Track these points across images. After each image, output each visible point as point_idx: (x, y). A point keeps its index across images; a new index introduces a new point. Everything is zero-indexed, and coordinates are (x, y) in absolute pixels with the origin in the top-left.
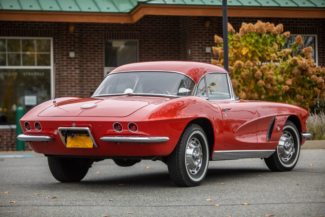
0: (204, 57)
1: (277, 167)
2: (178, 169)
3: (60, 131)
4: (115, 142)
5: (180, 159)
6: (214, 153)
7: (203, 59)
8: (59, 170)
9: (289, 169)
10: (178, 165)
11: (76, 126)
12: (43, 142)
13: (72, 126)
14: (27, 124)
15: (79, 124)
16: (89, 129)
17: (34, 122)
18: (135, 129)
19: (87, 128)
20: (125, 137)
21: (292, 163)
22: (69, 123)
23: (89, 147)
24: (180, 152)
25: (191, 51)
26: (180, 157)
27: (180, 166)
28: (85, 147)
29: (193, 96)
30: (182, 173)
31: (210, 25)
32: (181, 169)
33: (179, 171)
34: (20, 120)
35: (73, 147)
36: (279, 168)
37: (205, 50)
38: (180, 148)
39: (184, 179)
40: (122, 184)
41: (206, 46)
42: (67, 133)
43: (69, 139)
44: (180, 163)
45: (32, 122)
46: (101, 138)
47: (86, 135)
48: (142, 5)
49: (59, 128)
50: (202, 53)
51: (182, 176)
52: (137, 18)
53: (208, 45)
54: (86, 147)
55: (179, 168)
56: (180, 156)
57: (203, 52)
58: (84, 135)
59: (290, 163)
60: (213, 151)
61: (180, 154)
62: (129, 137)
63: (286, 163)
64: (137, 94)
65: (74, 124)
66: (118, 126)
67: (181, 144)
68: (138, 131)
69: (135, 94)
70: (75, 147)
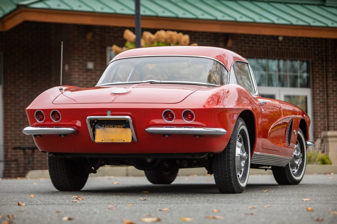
0: (85, 74)
1: (288, 179)
2: (228, 171)
3: (89, 121)
4: (163, 135)
5: (231, 158)
6: (254, 154)
7: (83, 75)
8: (63, 174)
9: (297, 183)
10: (228, 166)
11: (112, 115)
12: (60, 135)
13: (106, 115)
14: (40, 114)
15: (114, 111)
16: (130, 118)
17: (49, 110)
18: (190, 118)
19: (128, 117)
20: (176, 127)
21: (300, 175)
22: (103, 111)
23: (126, 141)
24: (231, 150)
25: (69, 67)
26: (231, 156)
27: (231, 166)
28: (121, 141)
29: (227, 84)
30: (232, 175)
31: (93, 37)
32: (231, 171)
33: (230, 173)
34: (28, 108)
35: (104, 141)
36: (289, 180)
37: (86, 66)
38: (231, 145)
39: (233, 183)
40: (147, 192)
41: (87, 61)
42: (95, 124)
44: (231, 163)
45: (47, 111)
46: (146, 129)
47: (121, 127)
48: (22, 8)
49: (88, 118)
50: (82, 69)
51: (231, 179)
53: (89, 59)
54: (123, 141)
56: (231, 154)
57: (84, 68)
59: (299, 175)
60: (253, 152)
61: (231, 152)
62: (181, 127)
63: (295, 175)
64: (162, 82)
65: (109, 112)
66: (169, 114)
67: (231, 140)
68: (194, 121)
69: (159, 81)
70: (107, 141)
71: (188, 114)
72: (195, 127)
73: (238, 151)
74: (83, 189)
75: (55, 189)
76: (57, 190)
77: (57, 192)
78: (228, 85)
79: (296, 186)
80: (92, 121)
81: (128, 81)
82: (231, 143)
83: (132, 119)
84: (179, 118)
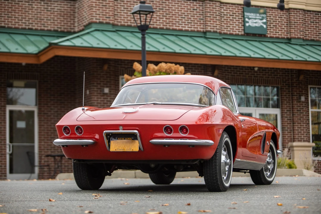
0: (102, 97)
1: (262, 180)
3: (105, 134)
4: (164, 145)
5: (217, 164)
6: (235, 160)
7: (101, 98)
8: (84, 177)
9: (269, 183)
10: (215, 170)
11: (124, 130)
12: (83, 146)
13: (119, 130)
14: (66, 129)
15: (125, 126)
16: (138, 132)
17: (75, 126)
18: (185, 132)
19: (136, 131)
20: (174, 139)
22: (116, 127)
23: (134, 150)
24: (217, 157)
25: (89, 91)
26: (217, 162)
27: (217, 170)
28: (130, 150)
30: (218, 177)
31: (108, 68)
32: (218, 174)
33: (216, 176)
34: (57, 124)
35: (117, 150)
36: (263, 181)
37: (103, 91)
38: (218, 153)
39: (219, 183)
40: (151, 190)
41: (104, 87)
42: (110, 137)
43: (112, 142)
44: (217, 168)
45: (72, 126)
46: (151, 141)
47: (131, 139)
48: (53, 46)
49: (104, 132)
50: (100, 93)
51: (218, 180)
52: (44, 59)
53: (105, 86)
54: (132, 150)
55: (216, 173)
56: (217, 160)
57: (102, 92)
58: (129, 138)
59: (271, 177)
60: (235, 159)
61: (217, 159)
62: (178, 139)
63: (268, 177)
64: (163, 103)
65: (121, 128)
66: (168, 129)
67: (218, 150)
68: (188, 134)
69: (161, 103)
70: (120, 151)
71: (183, 129)
72: (189, 139)
73: (223, 158)
74: (101, 188)
75: (79, 189)
76: (80, 189)
77: (80, 190)
78: (215, 106)
79: (269, 186)
80: (107, 135)
81: (136, 103)
82: (218, 152)
83: (139, 133)
84: (176, 131)
